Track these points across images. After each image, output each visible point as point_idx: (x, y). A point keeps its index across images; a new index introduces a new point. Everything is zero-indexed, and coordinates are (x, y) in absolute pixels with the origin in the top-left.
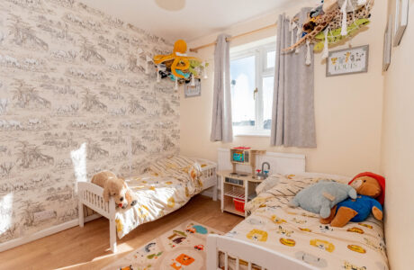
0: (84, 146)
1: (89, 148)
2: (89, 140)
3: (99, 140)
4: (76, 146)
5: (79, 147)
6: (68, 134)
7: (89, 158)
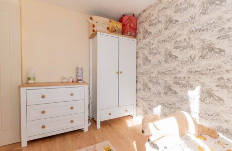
0: (198, 88)
1: (202, 91)
2: (203, 85)
3: (213, 86)
4: (192, 87)
5: (194, 89)
6: (187, 78)
7: (202, 100)
